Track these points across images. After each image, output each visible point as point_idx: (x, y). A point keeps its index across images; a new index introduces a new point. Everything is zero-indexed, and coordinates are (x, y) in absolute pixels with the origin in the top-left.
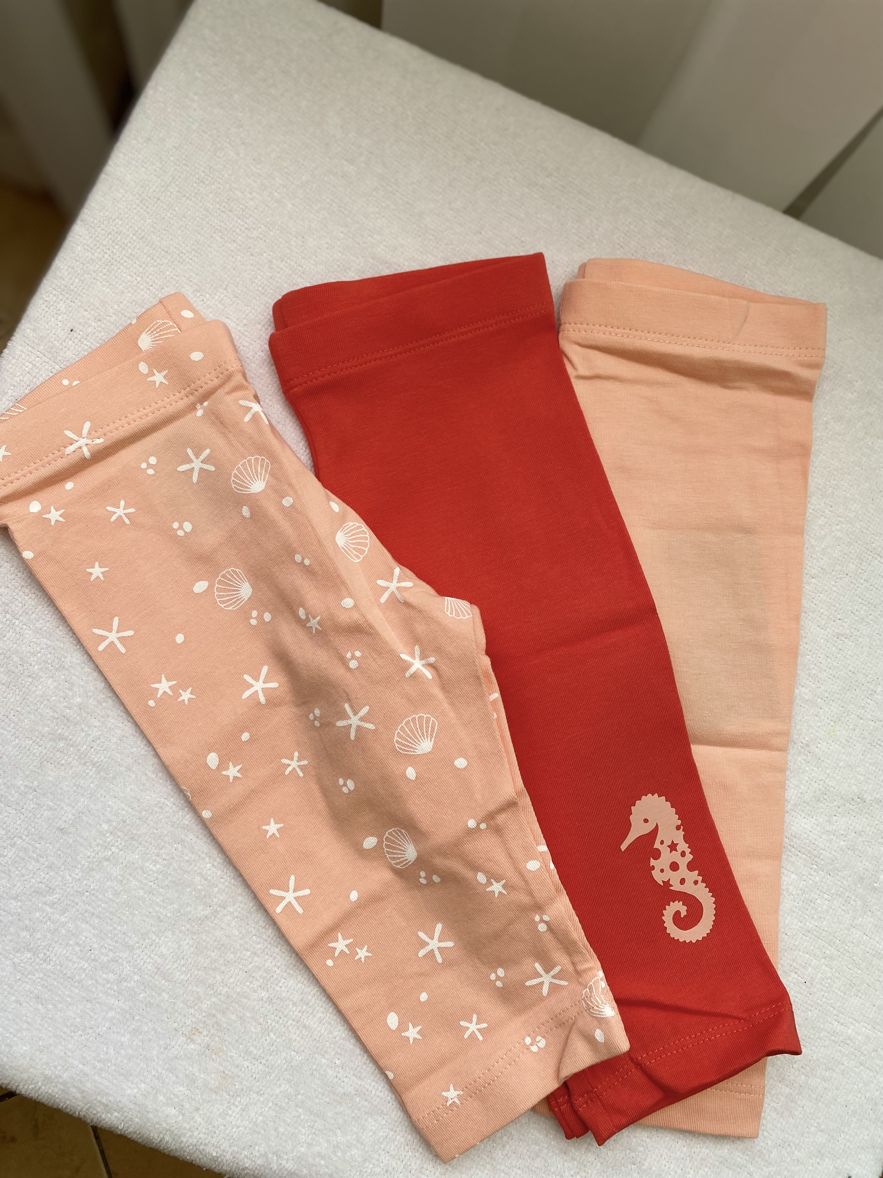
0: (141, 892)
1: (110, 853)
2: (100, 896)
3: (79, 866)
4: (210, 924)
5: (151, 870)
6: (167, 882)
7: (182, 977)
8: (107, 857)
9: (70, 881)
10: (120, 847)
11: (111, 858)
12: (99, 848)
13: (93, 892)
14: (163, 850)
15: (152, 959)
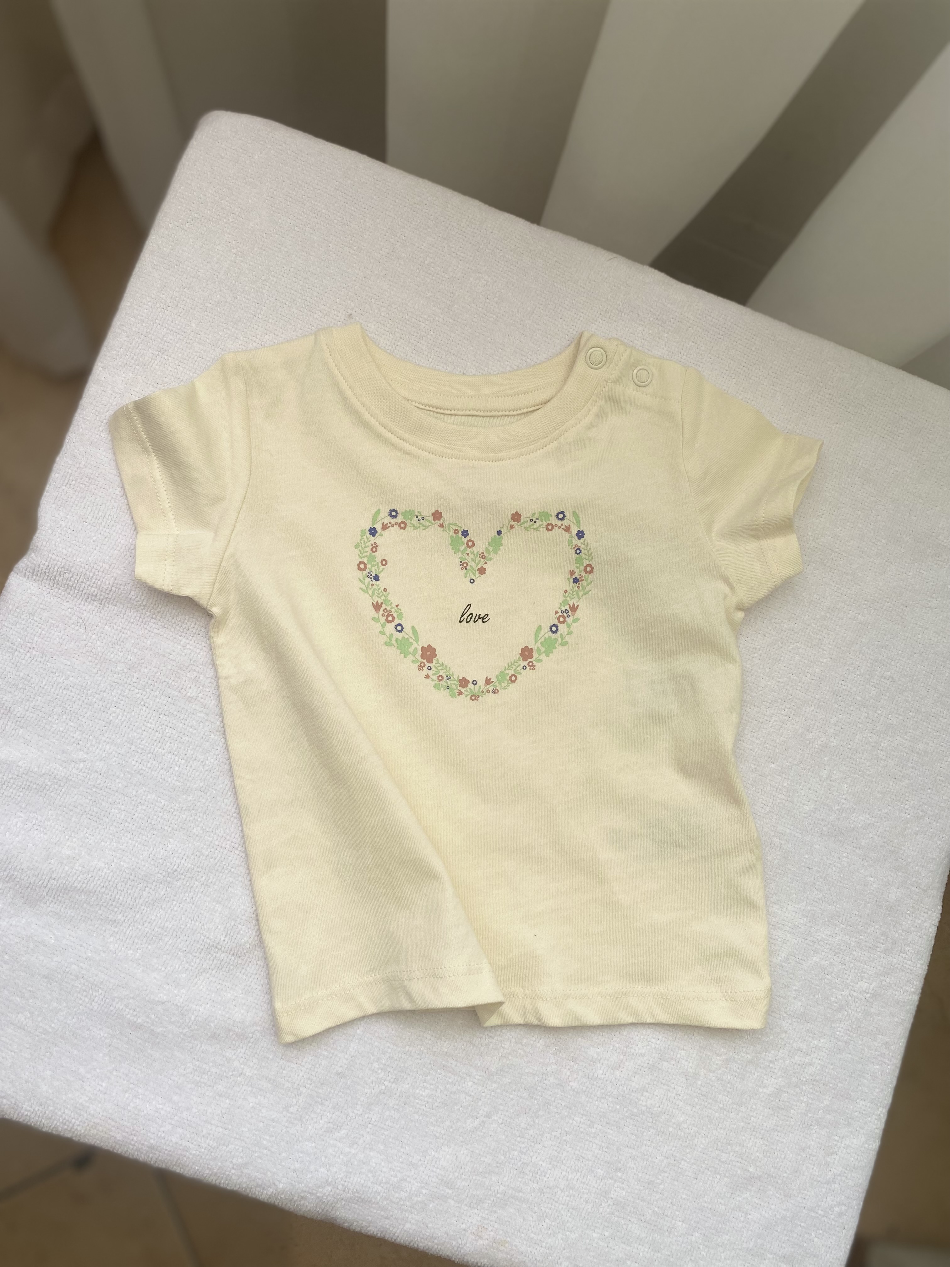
0: (416, 1116)
1: (384, 1087)
2: (382, 1125)
3: (359, 1103)
4: (479, 1133)
5: (421, 1095)
6: (436, 1104)
7: (463, 1183)
8: (382, 1091)
9: (354, 1117)
10: (392, 1080)
11: (386, 1091)
12: (374, 1085)
13: (375, 1124)
14: (429, 1077)
15: (435, 1172)
